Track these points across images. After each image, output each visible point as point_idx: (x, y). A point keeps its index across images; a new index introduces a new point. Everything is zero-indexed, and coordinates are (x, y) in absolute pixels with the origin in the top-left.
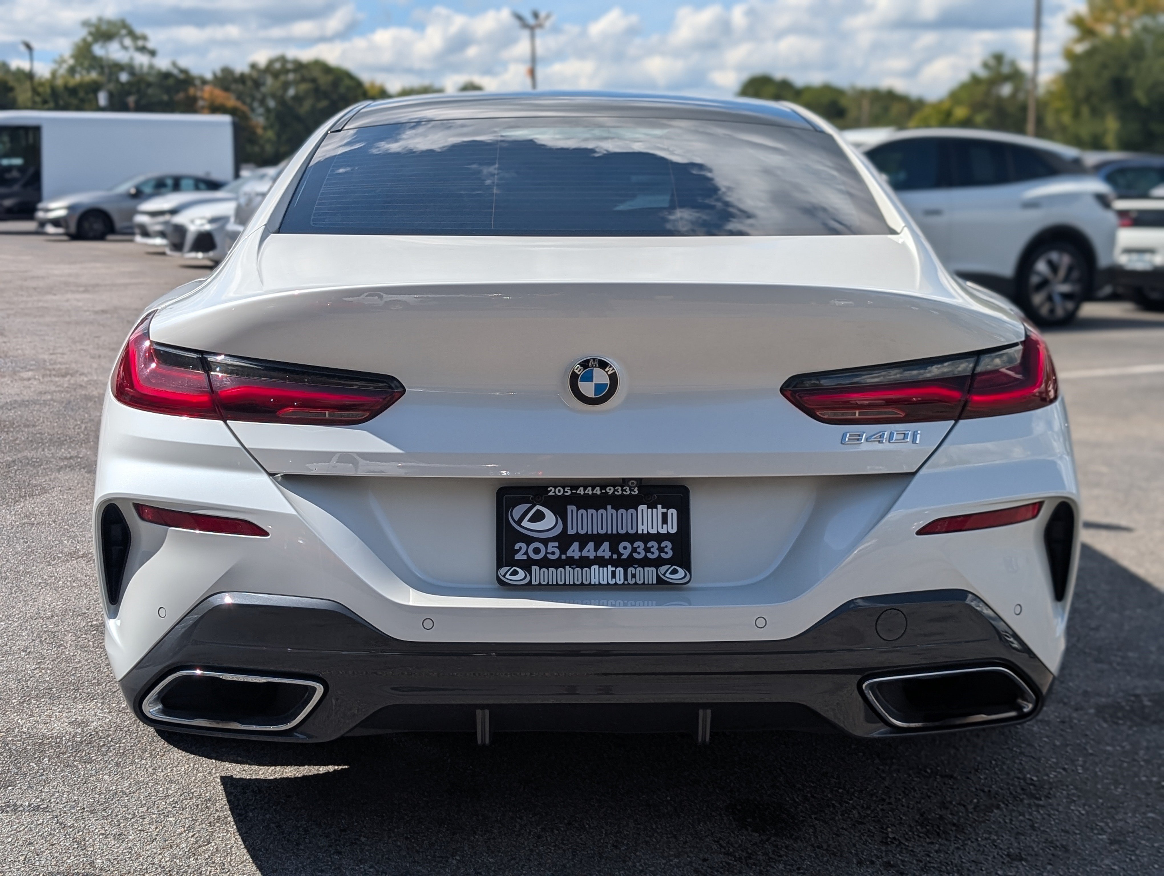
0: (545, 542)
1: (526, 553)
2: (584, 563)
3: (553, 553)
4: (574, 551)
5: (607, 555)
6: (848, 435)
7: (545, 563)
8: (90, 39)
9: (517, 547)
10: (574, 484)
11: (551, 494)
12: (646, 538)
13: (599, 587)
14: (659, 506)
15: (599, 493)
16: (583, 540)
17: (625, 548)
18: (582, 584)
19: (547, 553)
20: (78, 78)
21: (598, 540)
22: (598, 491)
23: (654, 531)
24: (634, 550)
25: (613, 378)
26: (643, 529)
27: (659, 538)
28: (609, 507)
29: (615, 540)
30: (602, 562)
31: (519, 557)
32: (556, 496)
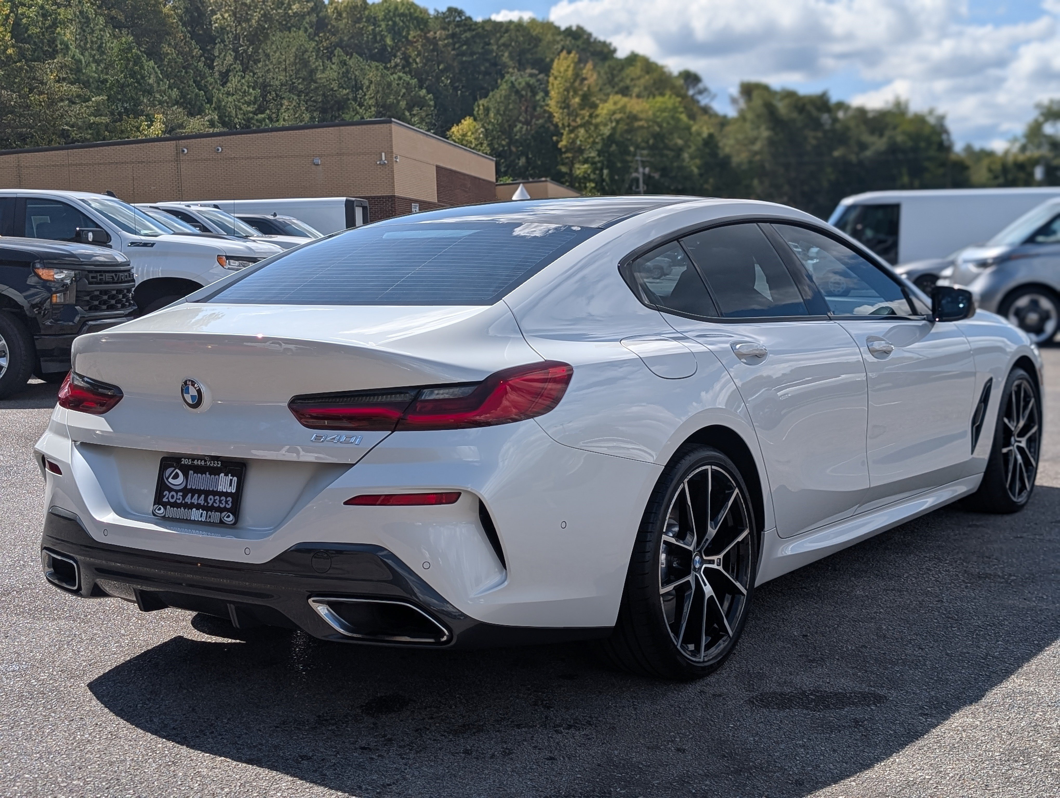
0: (177, 491)
1: (168, 498)
2: (190, 506)
3: (179, 499)
4: (188, 500)
5: (202, 502)
6: (315, 435)
7: (175, 505)
8: (1041, 119)
9: (164, 494)
10: (193, 458)
11: (183, 462)
12: (221, 494)
13: (194, 522)
14: (230, 475)
15: (203, 464)
16: (194, 492)
17: (211, 499)
18: (187, 519)
19: (177, 499)
20: (1028, 154)
21: (200, 492)
22: (203, 463)
23: (225, 490)
24: (214, 501)
25: (199, 391)
26: (220, 488)
27: (226, 494)
28: (208, 473)
29: (207, 493)
30: (198, 507)
31: (165, 500)
32: (185, 465)
